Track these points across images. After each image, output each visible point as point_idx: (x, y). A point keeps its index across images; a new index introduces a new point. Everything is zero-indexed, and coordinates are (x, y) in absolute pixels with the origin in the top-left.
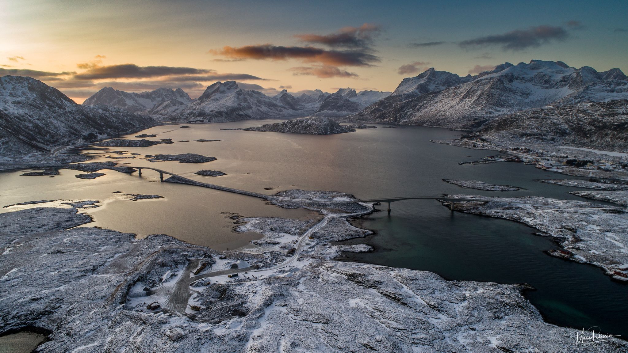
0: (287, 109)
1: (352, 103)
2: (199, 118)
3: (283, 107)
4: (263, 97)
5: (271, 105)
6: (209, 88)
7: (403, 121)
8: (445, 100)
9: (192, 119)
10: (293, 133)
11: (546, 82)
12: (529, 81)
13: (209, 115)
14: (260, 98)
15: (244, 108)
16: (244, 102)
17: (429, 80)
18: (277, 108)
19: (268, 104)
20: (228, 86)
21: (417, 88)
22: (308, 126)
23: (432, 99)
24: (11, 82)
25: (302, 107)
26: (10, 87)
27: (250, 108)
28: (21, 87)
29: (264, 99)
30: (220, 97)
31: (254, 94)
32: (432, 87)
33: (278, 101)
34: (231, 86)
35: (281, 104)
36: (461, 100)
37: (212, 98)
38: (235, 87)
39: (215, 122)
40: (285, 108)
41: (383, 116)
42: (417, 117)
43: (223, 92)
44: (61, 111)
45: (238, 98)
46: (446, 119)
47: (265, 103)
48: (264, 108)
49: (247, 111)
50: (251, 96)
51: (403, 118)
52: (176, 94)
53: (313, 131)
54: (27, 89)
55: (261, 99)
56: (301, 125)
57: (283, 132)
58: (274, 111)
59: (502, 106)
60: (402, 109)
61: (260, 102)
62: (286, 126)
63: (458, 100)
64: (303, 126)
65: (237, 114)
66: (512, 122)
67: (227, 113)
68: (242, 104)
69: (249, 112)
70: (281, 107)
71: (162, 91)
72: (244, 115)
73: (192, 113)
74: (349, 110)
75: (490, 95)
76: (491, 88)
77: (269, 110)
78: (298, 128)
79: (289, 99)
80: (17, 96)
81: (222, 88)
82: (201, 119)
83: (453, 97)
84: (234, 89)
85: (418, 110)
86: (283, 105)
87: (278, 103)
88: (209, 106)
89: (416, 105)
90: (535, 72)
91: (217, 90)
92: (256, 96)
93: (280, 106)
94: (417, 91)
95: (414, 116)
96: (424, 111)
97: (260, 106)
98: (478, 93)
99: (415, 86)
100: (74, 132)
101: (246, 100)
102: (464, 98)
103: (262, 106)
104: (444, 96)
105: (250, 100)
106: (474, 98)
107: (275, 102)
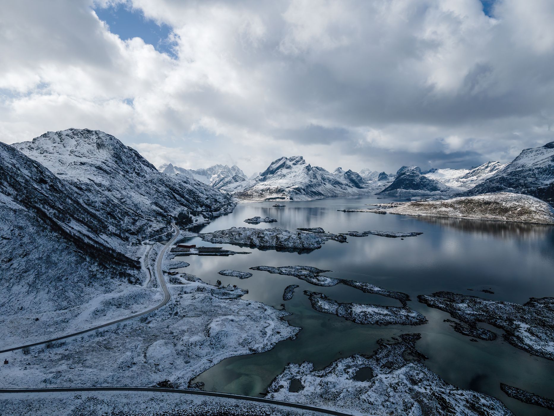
0: (351, 187)
1: (430, 181)
2: (278, 196)
3: (347, 185)
4: (327, 174)
5: (336, 183)
13: (289, 191)
15: (315, 185)
16: (314, 179)
18: (341, 185)
19: (332, 181)
24: (75, 137)
25: (367, 185)
26: (73, 142)
27: (319, 184)
28: (88, 143)
29: (328, 176)
30: (287, 173)
31: (318, 170)
33: (342, 178)
34: (297, 162)
37: (279, 173)
38: (301, 162)
40: (349, 186)
43: (289, 167)
44: (141, 180)
45: (307, 174)
47: (329, 180)
48: (329, 186)
49: (317, 188)
52: (232, 171)
54: (95, 147)
55: (325, 176)
58: (339, 189)
61: (324, 179)
67: (304, 190)
68: (312, 180)
69: (320, 189)
70: (346, 185)
71: (217, 168)
72: (317, 192)
73: (267, 189)
74: (427, 188)
77: (334, 188)
79: (353, 176)
80: (81, 156)
81: (288, 163)
82: (280, 196)
84: (301, 164)
86: (347, 183)
91: (282, 166)
92: (320, 172)
100: (161, 212)
101: (315, 176)
103: (326, 183)
107: (338, 179)
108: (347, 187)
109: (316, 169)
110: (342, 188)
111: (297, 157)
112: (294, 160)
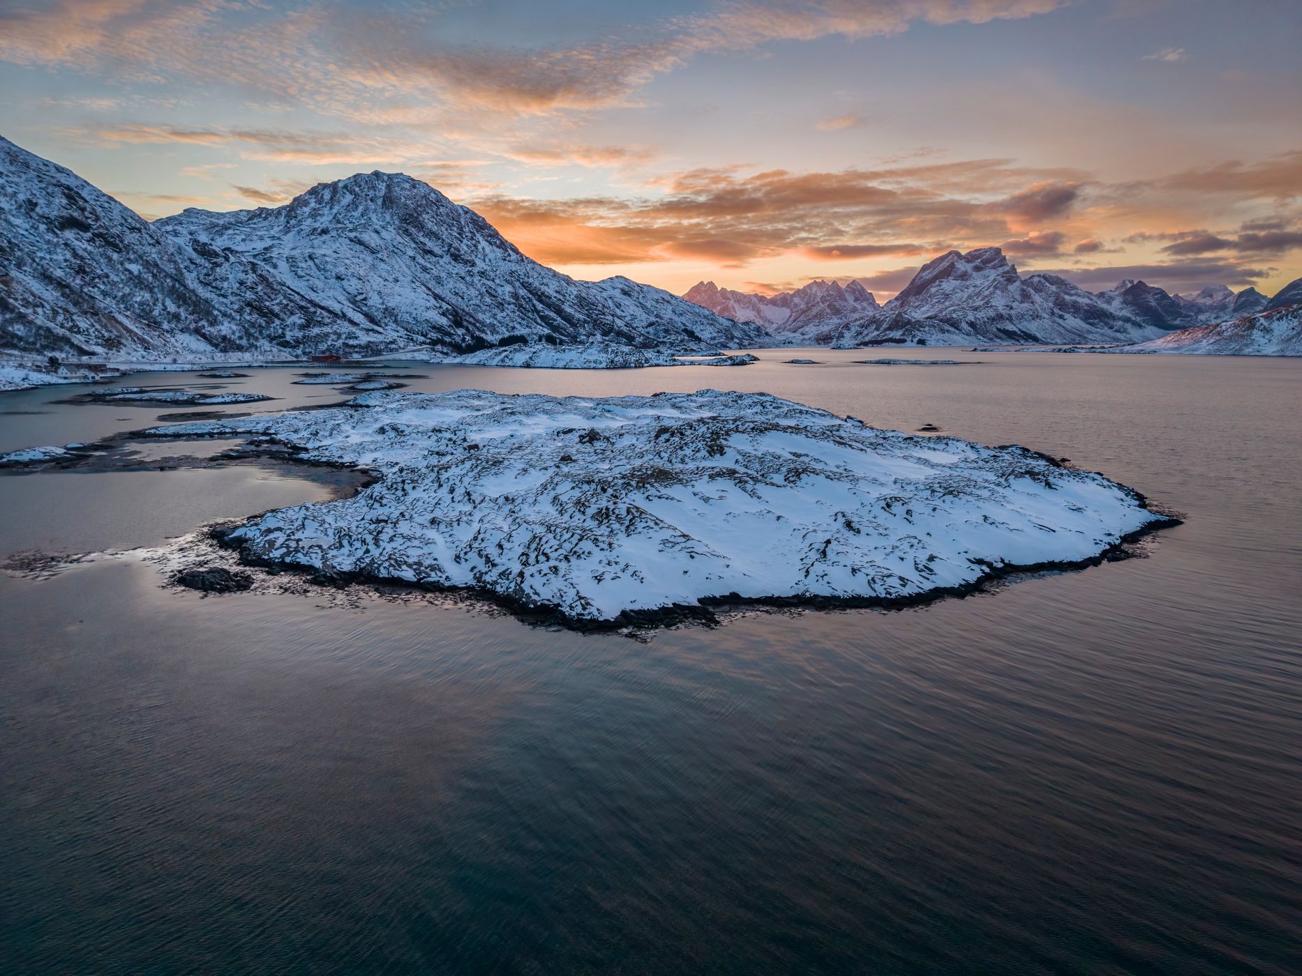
0: (1141, 326)
3: (1127, 320)
4: (1073, 292)
14: (1062, 295)
16: (1022, 302)
18: (1111, 322)
19: (1086, 311)
29: (1075, 298)
30: (953, 290)
31: (1047, 284)
33: (1117, 303)
35: (1126, 313)
40: (1135, 324)
43: (964, 276)
47: (1076, 309)
49: (1026, 323)
52: (846, 294)
55: (1067, 297)
61: (1061, 305)
65: (998, 329)
68: (1014, 305)
70: (1124, 321)
71: (815, 289)
72: (1019, 332)
77: (1088, 327)
79: (1148, 298)
81: (962, 266)
84: (994, 267)
86: (1129, 315)
87: (1115, 307)
91: (948, 272)
92: (1054, 288)
93: (1120, 319)
97: (1061, 317)
103: (1067, 316)
107: (1105, 306)
108: (1128, 326)
109: (1043, 281)
110: (1111, 328)
111: (986, 252)
112: (978, 258)
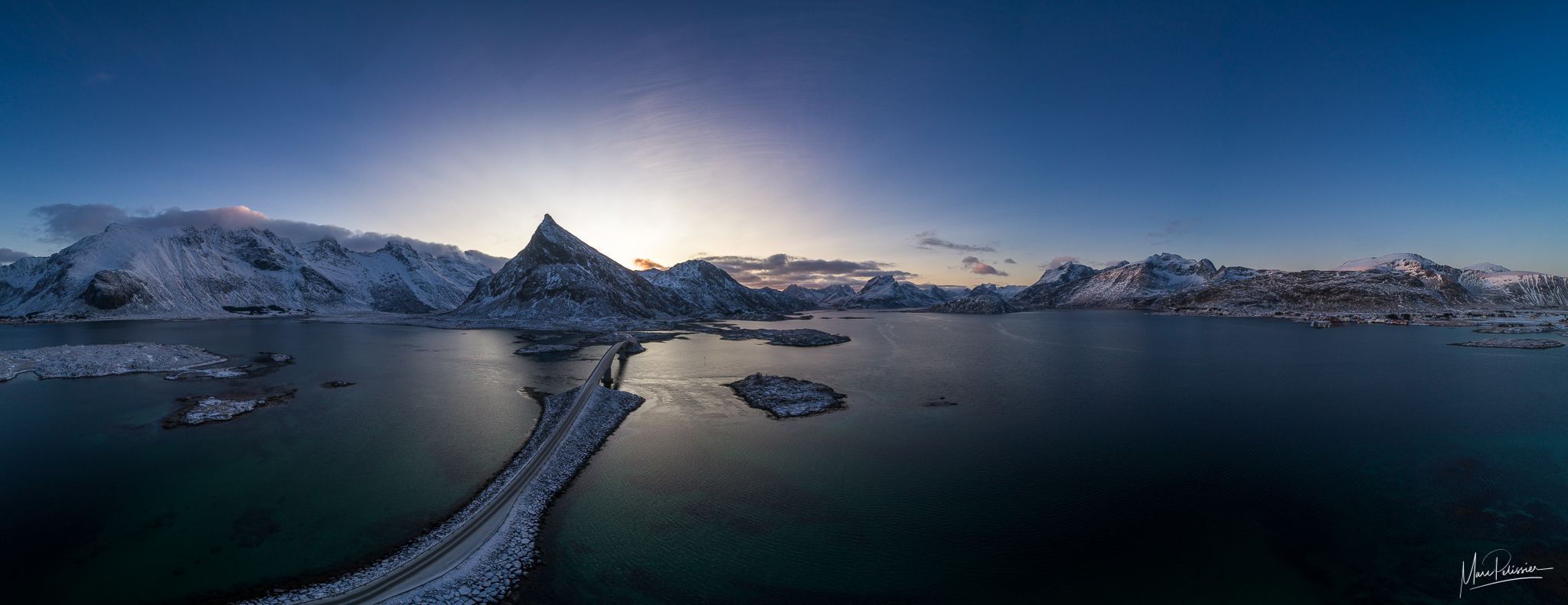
2: (857, 305)
5: (923, 297)
6: (869, 281)
7: (1058, 305)
8: (1097, 285)
9: (852, 305)
10: (958, 313)
11: (1178, 270)
12: (1165, 269)
13: (867, 301)
15: (899, 298)
17: (1069, 271)
20: (886, 280)
21: (1060, 278)
22: (977, 305)
23: (1084, 284)
27: (905, 298)
32: (1072, 277)
34: (888, 281)
36: (1114, 284)
37: (871, 290)
38: (891, 281)
39: (872, 308)
41: (1037, 301)
42: (1072, 301)
45: (894, 289)
46: (1105, 300)
48: (917, 299)
50: (906, 289)
51: (1058, 302)
53: (984, 310)
56: (967, 304)
57: (947, 312)
59: (1154, 288)
60: (1056, 293)
62: (949, 306)
63: (1111, 284)
64: (970, 306)
66: (1216, 293)
67: (884, 301)
69: (904, 302)
73: (852, 300)
75: (1142, 279)
76: (1141, 272)
78: (964, 307)
82: (860, 305)
83: (1105, 281)
85: (1072, 294)
88: (868, 296)
89: (1069, 290)
90: (1168, 263)
94: (1061, 280)
95: (1069, 300)
96: (1078, 295)
98: (1130, 277)
99: (1059, 276)
101: (901, 292)
102: (1117, 281)
104: (1096, 281)
105: (905, 292)
106: (1127, 282)
